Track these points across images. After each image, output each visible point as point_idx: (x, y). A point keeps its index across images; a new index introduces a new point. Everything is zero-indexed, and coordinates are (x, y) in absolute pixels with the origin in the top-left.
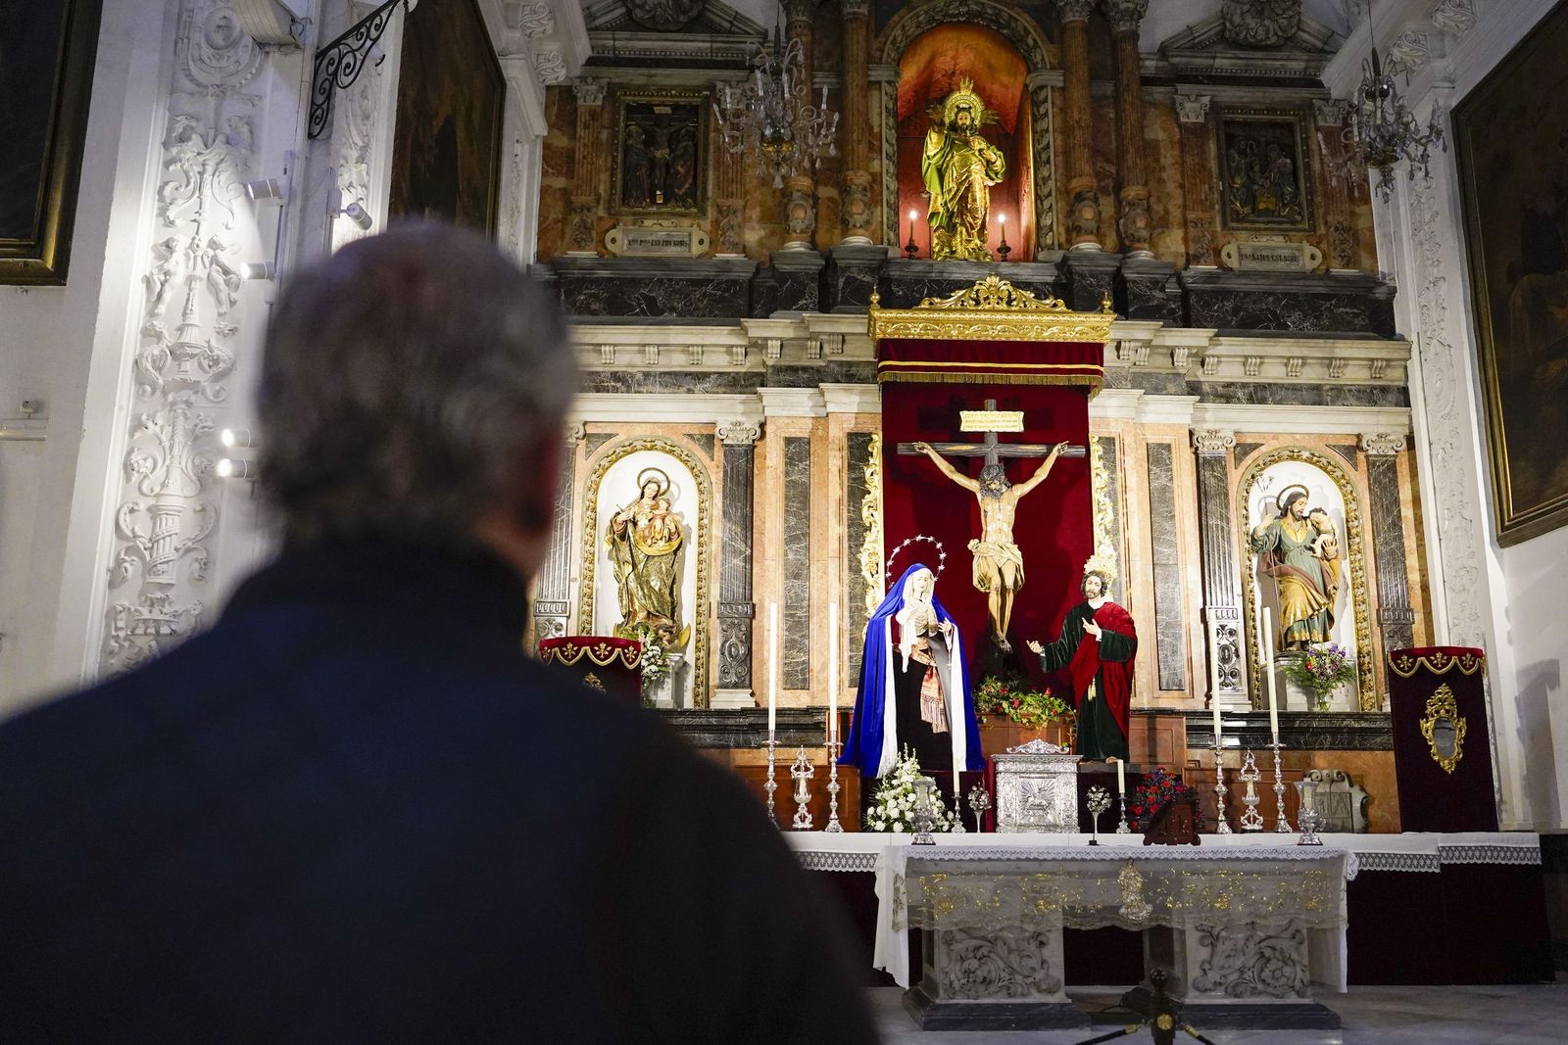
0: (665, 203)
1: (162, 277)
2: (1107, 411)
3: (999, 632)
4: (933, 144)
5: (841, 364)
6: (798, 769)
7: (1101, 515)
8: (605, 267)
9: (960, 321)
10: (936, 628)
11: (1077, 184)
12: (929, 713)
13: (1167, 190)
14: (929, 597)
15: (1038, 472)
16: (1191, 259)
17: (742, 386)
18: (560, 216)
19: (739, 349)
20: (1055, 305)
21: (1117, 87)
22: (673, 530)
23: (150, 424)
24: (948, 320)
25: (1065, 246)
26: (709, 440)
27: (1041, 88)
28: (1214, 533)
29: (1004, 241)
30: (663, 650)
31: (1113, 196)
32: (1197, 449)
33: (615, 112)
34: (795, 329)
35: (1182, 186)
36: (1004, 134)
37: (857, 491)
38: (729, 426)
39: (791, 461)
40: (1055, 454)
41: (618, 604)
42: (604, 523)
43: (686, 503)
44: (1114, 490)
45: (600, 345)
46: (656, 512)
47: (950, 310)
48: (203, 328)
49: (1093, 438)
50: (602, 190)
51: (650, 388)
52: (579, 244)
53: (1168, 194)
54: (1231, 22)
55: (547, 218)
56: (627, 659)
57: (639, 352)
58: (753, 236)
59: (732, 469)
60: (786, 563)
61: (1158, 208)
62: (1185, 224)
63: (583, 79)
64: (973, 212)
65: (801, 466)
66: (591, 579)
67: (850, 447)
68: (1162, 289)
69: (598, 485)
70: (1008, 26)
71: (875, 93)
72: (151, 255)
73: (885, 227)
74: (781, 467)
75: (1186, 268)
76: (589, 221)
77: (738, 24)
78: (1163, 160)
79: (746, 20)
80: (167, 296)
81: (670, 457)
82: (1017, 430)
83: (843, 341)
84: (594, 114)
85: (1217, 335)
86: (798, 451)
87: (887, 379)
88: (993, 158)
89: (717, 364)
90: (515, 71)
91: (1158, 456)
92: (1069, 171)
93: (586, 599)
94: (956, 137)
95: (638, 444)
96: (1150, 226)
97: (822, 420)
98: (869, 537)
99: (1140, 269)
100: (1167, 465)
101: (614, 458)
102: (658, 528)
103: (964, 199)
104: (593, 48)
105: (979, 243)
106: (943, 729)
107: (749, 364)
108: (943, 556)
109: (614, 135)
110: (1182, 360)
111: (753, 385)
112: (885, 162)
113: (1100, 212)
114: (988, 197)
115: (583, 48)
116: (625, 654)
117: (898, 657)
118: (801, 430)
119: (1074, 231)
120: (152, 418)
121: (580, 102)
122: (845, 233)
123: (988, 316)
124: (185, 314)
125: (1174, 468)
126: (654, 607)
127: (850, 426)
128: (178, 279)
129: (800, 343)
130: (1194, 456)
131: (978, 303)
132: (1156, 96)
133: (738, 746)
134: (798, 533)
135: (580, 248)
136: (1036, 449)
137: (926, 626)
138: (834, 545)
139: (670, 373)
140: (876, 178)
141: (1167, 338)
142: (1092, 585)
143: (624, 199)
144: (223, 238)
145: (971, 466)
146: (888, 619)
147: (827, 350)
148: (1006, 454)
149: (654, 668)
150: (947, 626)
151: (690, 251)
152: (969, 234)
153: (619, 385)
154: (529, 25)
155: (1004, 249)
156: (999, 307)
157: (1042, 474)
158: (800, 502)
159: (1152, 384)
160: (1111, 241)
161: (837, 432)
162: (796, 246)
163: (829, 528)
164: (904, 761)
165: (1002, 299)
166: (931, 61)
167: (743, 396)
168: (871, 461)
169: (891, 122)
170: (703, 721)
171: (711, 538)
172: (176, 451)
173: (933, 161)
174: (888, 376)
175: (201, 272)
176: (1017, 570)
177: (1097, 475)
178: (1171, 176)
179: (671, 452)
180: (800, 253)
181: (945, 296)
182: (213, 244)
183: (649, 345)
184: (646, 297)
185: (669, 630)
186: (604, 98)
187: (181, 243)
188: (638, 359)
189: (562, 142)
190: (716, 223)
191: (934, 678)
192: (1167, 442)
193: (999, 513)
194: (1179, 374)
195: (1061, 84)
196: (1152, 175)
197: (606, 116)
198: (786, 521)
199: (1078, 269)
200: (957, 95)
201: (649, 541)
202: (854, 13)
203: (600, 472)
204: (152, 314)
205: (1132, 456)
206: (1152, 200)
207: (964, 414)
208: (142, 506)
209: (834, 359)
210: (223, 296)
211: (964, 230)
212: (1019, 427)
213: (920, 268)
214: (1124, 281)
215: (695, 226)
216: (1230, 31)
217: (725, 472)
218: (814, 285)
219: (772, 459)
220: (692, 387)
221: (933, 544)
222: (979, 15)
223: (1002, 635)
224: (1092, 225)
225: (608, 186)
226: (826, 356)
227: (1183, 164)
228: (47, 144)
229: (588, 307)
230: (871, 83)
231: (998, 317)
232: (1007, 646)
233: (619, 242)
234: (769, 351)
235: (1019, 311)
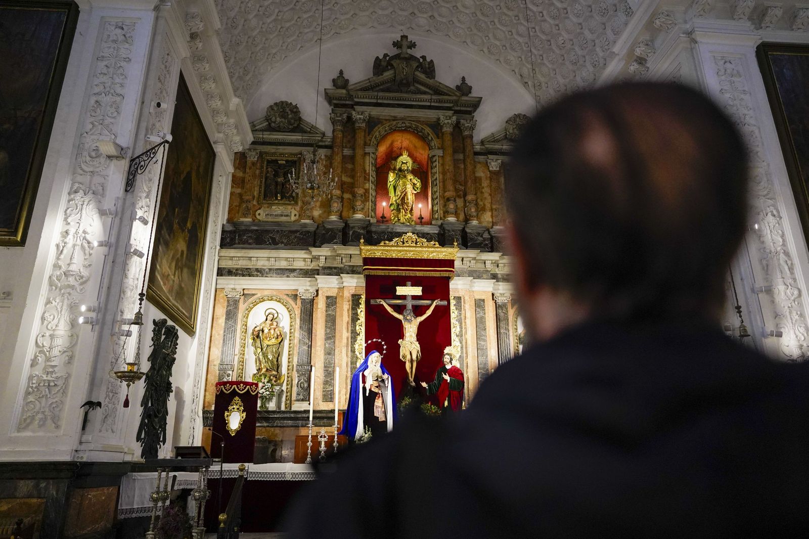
0: (282, 199)
1: (63, 244)
2: (457, 286)
3: (410, 378)
4: (391, 177)
5: (350, 266)
6: (321, 437)
7: (454, 329)
8: (255, 225)
9: (396, 250)
10: (381, 377)
11: (447, 194)
12: (378, 413)
13: (484, 197)
14: (379, 364)
15: (427, 312)
16: (494, 224)
17: (309, 274)
18: (238, 204)
19: (309, 260)
20: (435, 244)
21: (464, 157)
22: (279, 334)
23: (53, 302)
24: (392, 250)
25: (443, 218)
26: (295, 297)
27: (434, 156)
28: (503, 336)
29: (421, 215)
30: (272, 385)
31: (462, 199)
32: (496, 301)
33: (262, 162)
34: (331, 252)
35: (490, 195)
36: (421, 172)
37: (355, 319)
38: (303, 291)
39: (328, 306)
40: (434, 304)
41: (255, 365)
42: (250, 331)
43: (285, 322)
44: (461, 318)
45: (251, 257)
46: (272, 327)
47: (392, 246)
48: (78, 264)
49: (451, 298)
50: (256, 194)
51: (271, 275)
52: (245, 216)
53: (485, 198)
54: (509, 131)
55: (232, 205)
56: (252, 391)
57: (267, 260)
58: (317, 213)
59: (304, 309)
60: (325, 348)
61: (481, 203)
62: (492, 210)
63: (250, 150)
64: (407, 204)
65: (332, 308)
66: (244, 354)
67: (353, 300)
68: (482, 236)
69: (248, 315)
70: (421, 132)
71: (367, 157)
72: (60, 236)
73: (370, 210)
74: (324, 308)
75: (492, 228)
76: (250, 206)
77: (313, 130)
78: (483, 185)
79: (316, 128)
80: (65, 252)
81: (279, 303)
82: (419, 294)
83: (351, 257)
84: (253, 164)
85: (502, 255)
86: (331, 302)
87: (366, 273)
88: (416, 182)
89: (299, 265)
90: (219, 149)
91: (479, 304)
92: (444, 189)
93: (241, 363)
94: (401, 173)
95: (266, 298)
96: (477, 210)
97: (341, 289)
98: (359, 338)
99: (472, 228)
100: (483, 308)
101: (255, 304)
102: (272, 334)
103: (403, 198)
104: (254, 138)
105: (410, 216)
106: (384, 419)
107: (313, 266)
108: (385, 347)
109: (261, 172)
110: (489, 265)
111: (314, 274)
112: (371, 184)
113: (457, 206)
114: (414, 197)
115: (250, 138)
116: (251, 388)
117: (364, 389)
118: (333, 293)
119: (446, 213)
120: (54, 299)
121: (248, 159)
122: (354, 213)
123: (408, 248)
124: (71, 259)
125: (486, 309)
126: (269, 366)
127: (353, 292)
128: (70, 245)
129: (333, 258)
130: (495, 304)
131: (403, 243)
132: (481, 160)
133: (303, 426)
134: (331, 336)
135: (245, 217)
136: (426, 302)
137: (377, 376)
138: (345, 341)
139: (280, 269)
140: (367, 191)
141: (482, 257)
142: (446, 359)
143: (264, 198)
144: (89, 230)
145: (400, 309)
146: (361, 374)
147: (344, 261)
148: (415, 304)
149: (268, 393)
150: (386, 376)
151: (290, 219)
152: (406, 213)
153: (259, 274)
154: (227, 131)
155: (421, 218)
156: (412, 245)
157: (429, 312)
158: (332, 323)
159: (476, 275)
160: (462, 217)
161: (347, 294)
162: (334, 218)
163: (343, 334)
164: (366, 433)
165: (413, 242)
166: (392, 144)
167: (310, 279)
168: (361, 306)
169: (374, 169)
170: (288, 415)
171: (294, 337)
172: (63, 313)
173: (392, 183)
174: (367, 272)
175: (79, 242)
176: (418, 352)
177: (453, 312)
178: (486, 191)
179: (279, 301)
180: (335, 221)
181: (391, 240)
182: (84, 232)
183: (271, 258)
184: (271, 237)
185: (275, 376)
186: (258, 158)
187: (72, 231)
188: (266, 263)
189: (240, 174)
190: (302, 208)
191: (380, 398)
192: (483, 298)
193: (411, 329)
194: (488, 271)
195: (442, 155)
196: (478, 190)
197: (258, 165)
198: (326, 330)
199: (447, 228)
200: (401, 157)
201: (268, 339)
202: (360, 126)
203: (249, 310)
204: (58, 258)
205: (468, 304)
206: (479, 200)
207: (398, 288)
208: (47, 334)
209: (347, 264)
210: (87, 252)
211: (404, 211)
212: (420, 293)
213: (384, 227)
214: (466, 233)
215: (293, 209)
216: (509, 135)
217: (301, 310)
218: (341, 234)
219: (321, 304)
220: (289, 275)
221: (381, 342)
222: (410, 127)
223: (412, 379)
224: (453, 211)
225: (258, 192)
226: (344, 263)
227: (491, 186)
228: (23, 192)
229: (247, 241)
230: (365, 153)
231: (412, 249)
232: (413, 384)
233: (261, 214)
234: (321, 260)
235: (420, 247)
